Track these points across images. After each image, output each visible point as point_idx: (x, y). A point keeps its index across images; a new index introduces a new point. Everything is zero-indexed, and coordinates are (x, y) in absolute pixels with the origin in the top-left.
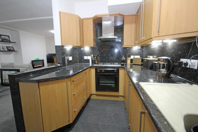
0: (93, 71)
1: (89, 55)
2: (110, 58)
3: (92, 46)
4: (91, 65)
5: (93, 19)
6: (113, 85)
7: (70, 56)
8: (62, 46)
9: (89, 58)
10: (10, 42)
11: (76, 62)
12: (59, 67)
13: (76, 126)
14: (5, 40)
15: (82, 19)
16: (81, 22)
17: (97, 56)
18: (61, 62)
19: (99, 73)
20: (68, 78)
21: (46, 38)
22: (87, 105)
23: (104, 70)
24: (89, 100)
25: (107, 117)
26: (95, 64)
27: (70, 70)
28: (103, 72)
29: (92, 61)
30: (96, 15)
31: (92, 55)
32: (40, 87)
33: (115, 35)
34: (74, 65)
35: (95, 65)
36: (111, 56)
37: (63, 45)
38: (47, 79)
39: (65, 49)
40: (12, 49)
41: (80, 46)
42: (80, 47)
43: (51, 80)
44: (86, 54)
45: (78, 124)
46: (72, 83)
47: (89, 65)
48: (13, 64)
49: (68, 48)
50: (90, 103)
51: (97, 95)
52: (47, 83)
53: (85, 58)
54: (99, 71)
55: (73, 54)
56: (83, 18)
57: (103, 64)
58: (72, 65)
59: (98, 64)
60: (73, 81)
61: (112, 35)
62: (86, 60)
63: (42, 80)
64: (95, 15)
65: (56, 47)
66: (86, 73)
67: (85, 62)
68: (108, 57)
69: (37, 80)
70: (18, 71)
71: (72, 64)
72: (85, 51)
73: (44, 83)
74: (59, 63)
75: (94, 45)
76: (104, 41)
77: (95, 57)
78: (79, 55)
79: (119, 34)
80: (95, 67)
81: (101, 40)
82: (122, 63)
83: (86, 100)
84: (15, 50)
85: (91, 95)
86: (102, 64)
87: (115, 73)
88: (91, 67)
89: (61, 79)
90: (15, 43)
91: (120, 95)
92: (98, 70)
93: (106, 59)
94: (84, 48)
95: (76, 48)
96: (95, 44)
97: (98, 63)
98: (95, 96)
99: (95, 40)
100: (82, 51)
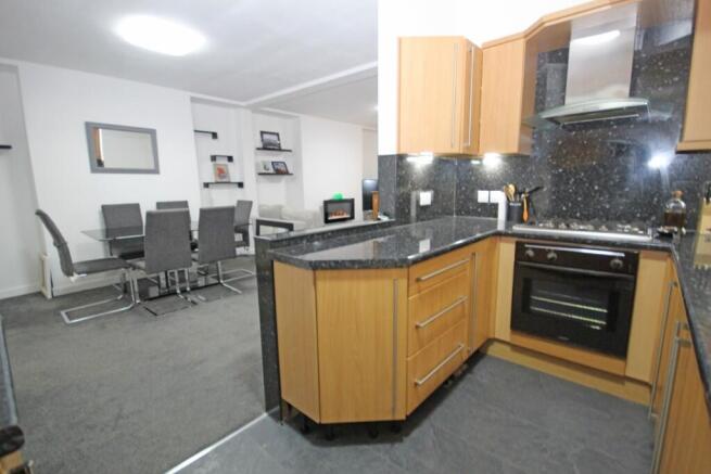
0: (506, 252)
1: (498, 188)
2: (599, 202)
3: (515, 150)
4: (501, 227)
5: (526, 36)
6: (597, 324)
7: (426, 189)
8: (401, 157)
9: (499, 197)
10: (280, 150)
11: (447, 212)
12: (384, 225)
13: (415, 433)
14: (271, 144)
15: (480, 46)
16: (475, 59)
17: (530, 193)
18: (392, 209)
19: (529, 259)
20: (401, 267)
21: (364, 130)
22: (469, 376)
23: (555, 251)
24: (476, 357)
25: (544, 450)
26: (521, 221)
27: (423, 239)
28: (551, 261)
29: (509, 209)
30: (542, 19)
31: (512, 187)
32: (320, 284)
33: (632, 94)
34: (437, 221)
35: (518, 228)
36: (601, 193)
37: (402, 152)
38: (336, 262)
39: (409, 166)
40: (283, 169)
41: (461, 152)
42: (465, 158)
43: (348, 268)
44: (489, 182)
45: (423, 432)
46: (414, 287)
47: (496, 223)
48: (280, 207)
49: (421, 161)
50: (481, 372)
51: (516, 348)
52: (335, 273)
53: (483, 196)
54: (531, 253)
55: (434, 182)
56: (484, 44)
57: (557, 227)
58: (430, 222)
59: (532, 224)
60: (418, 280)
61: (619, 95)
62: (483, 205)
63: (323, 265)
64: (536, 20)
65: (382, 159)
66: (474, 254)
67: (479, 214)
68: (587, 196)
69: (310, 263)
70: (290, 227)
71: (429, 219)
72: (481, 170)
73: (329, 273)
74: (385, 214)
75: (521, 146)
76: (572, 127)
77: (520, 194)
78: (459, 186)
79: (663, 85)
80: (514, 235)
81: (558, 123)
82: (661, 229)
83: (465, 356)
84: (290, 171)
85: (490, 341)
86: (551, 225)
87: (617, 269)
88: (499, 234)
89: (378, 268)
90: (290, 151)
91: (630, 373)
92: (527, 248)
93: (576, 203)
94: (481, 160)
95: (447, 161)
96: (529, 140)
97: (531, 220)
98: (508, 348)
99: (529, 126)
100: (472, 169)
